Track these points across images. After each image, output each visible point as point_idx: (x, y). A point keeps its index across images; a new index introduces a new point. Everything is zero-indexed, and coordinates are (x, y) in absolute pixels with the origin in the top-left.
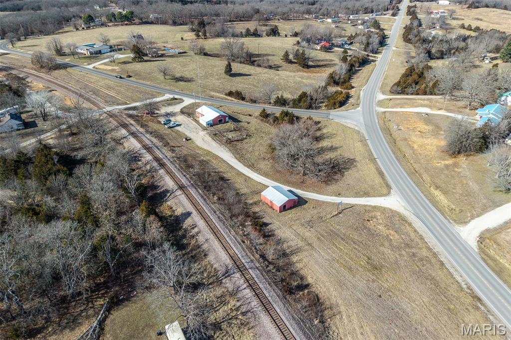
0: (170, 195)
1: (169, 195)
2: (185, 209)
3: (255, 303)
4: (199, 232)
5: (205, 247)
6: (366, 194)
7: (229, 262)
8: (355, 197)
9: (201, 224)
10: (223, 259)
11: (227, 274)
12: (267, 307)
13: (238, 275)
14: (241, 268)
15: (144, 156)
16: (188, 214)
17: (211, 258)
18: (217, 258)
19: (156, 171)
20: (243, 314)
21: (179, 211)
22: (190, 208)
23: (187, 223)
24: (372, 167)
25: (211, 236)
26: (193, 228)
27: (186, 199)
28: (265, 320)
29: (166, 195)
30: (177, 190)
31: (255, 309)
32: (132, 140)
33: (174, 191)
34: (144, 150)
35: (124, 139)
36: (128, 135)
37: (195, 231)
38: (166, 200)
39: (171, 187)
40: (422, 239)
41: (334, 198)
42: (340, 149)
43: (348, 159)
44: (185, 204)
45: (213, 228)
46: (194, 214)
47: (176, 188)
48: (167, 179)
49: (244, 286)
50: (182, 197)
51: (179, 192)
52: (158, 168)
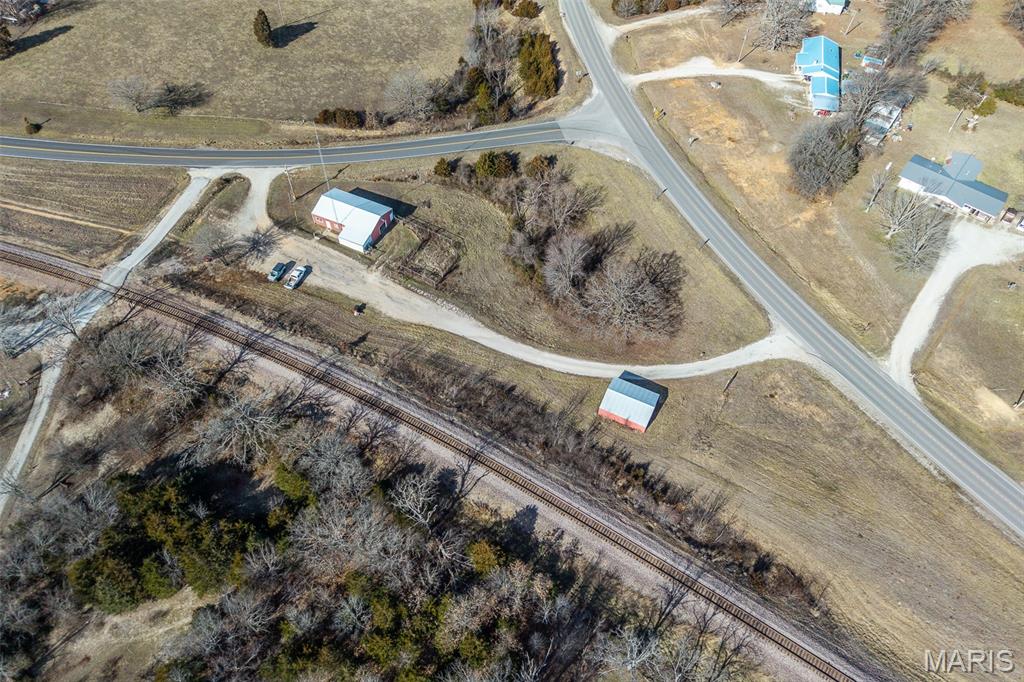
0: (463, 480)
1: (459, 479)
2: (518, 503)
3: (742, 631)
4: (576, 543)
5: (605, 565)
6: (740, 340)
7: (662, 579)
8: (729, 351)
9: (566, 523)
10: (651, 577)
11: (672, 600)
12: (764, 633)
13: (690, 597)
14: (688, 585)
15: (330, 400)
16: (531, 513)
17: (629, 581)
18: (638, 578)
19: (390, 432)
20: (736, 651)
21: (508, 510)
22: (529, 500)
23: (541, 529)
24: (710, 264)
25: (603, 543)
26: (560, 537)
27: (503, 482)
28: (769, 649)
29: (454, 483)
30: (469, 466)
31: (748, 640)
32: (263, 363)
33: (466, 468)
34: (319, 385)
35: (241, 365)
36: (242, 353)
37: (566, 541)
38: (461, 491)
39: (452, 461)
40: (856, 408)
41: (699, 364)
42: (635, 230)
43: (664, 255)
44: (511, 493)
45: (593, 528)
46: (542, 507)
47: (464, 462)
48: (430, 445)
49: (711, 610)
50: (492, 479)
51: (478, 471)
52: (390, 424)
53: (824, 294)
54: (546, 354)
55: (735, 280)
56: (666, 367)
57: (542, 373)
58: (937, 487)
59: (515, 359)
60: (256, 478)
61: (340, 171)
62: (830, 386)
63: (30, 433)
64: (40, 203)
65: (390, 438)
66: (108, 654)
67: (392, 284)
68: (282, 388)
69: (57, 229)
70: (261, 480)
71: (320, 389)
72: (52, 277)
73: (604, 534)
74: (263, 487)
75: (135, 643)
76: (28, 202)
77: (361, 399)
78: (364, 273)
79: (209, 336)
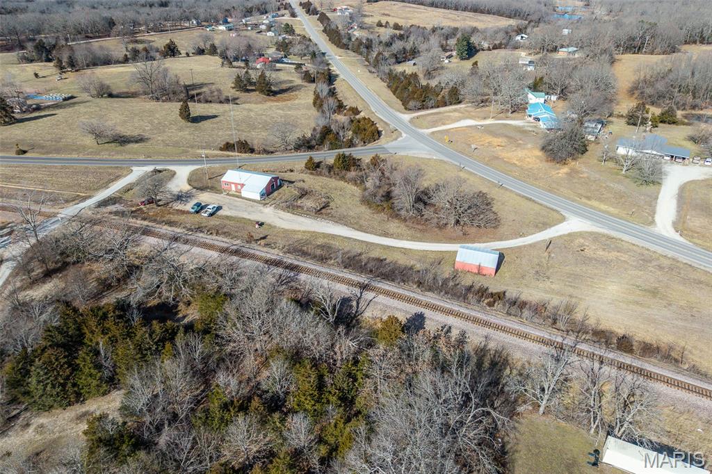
0: (358, 304)
1: (354, 303)
2: (407, 312)
3: (629, 377)
4: (463, 334)
5: (492, 345)
6: (545, 225)
7: (545, 349)
8: (541, 231)
9: (451, 320)
10: (535, 348)
12: (649, 376)
13: (575, 358)
15: (242, 265)
16: (419, 318)
18: (524, 351)
19: (292, 279)
22: (415, 309)
23: (431, 329)
24: (508, 194)
25: (486, 331)
26: (449, 331)
27: (392, 300)
29: (350, 306)
30: (361, 293)
31: (637, 383)
32: (187, 248)
33: (359, 295)
34: (233, 256)
35: (168, 251)
36: (169, 244)
37: (455, 334)
38: (356, 312)
39: (347, 291)
41: (521, 239)
43: (474, 193)
44: (399, 307)
45: (476, 321)
46: (428, 313)
47: (357, 291)
49: (597, 365)
50: (382, 299)
51: (369, 295)
52: (292, 274)
55: (528, 199)
56: (497, 243)
57: (404, 251)
59: (381, 245)
60: (180, 315)
61: (240, 167)
62: (622, 241)
64: (19, 183)
65: (293, 284)
66: (31, 449)
67: (282, 212)
68: (202, 262)
69: (29, 193)
70: (184, 317)
71: (233, 259)
73: (486, 324)
75: (60, 438)
77: (267, 262)
78: (262, 208)
79: (144, 237)
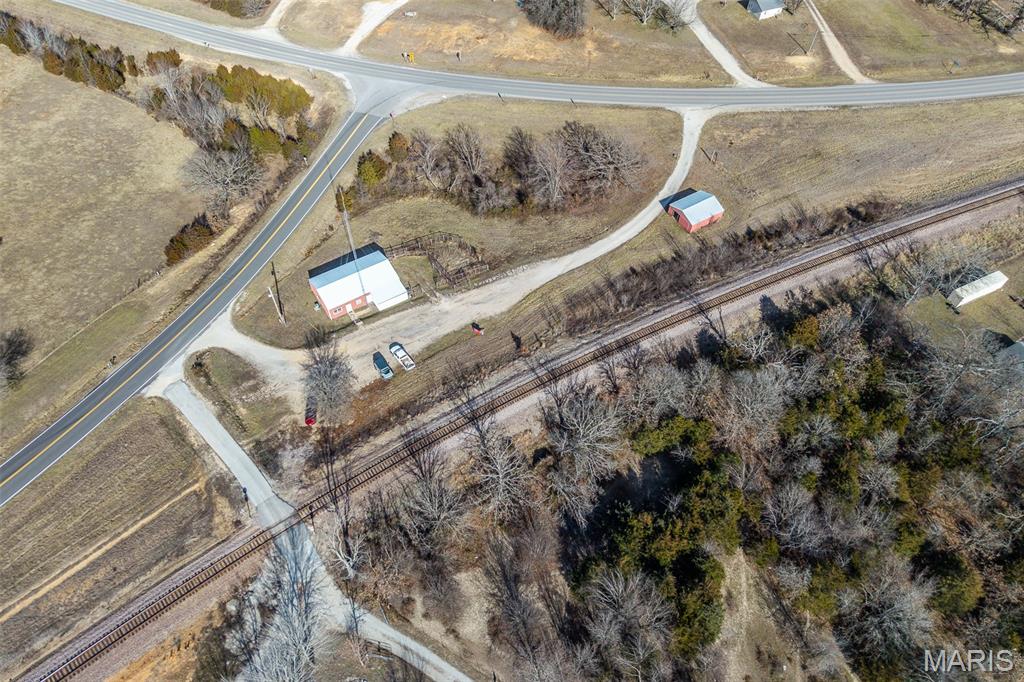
0: (714, 329)
1: (711, 331)
2: (755, 305)
3: (902, 240)
4: (802, 289)
5: (825, 282)
6: (675, 132)
7: (852, 257)
8: (681, 142)
9: (786, 285)
10: (848, 262)
11: (867, 261)
12: (910, 230)
13: (870, 251)
16: (765, 301)
17: (843, 277)
18: (845, 269)
19: (641, 354)
20: (912, 251)
21: (755, 314)
22: (756, 297)
23: (781, 303)
25: (811, 274)
26: (793, 295)
27: (734, 304)
28: (919, 234)
29: (711, 336)
30: (707, 317)
31: (909, 241)
32: (501, 416)
33: (707, 321)
34: (560, 382)
35: (488, 436)
36: (478, 429)
37: (798, 293)
38: (721, 337)
39: (694, 326)
40: (767, 113)
41: (680, 162)
42: (523, 130)
43: (565, 128)
44: (745, 304)
45: (797, 272)
46: (767, 292)
47: (701, 319)
48: (671, 333)
49: (884, 246)
50: (726, 309)
51: (714, 314)
52: (634, 351)
53: (664, 78)
54: (614, 235)
55: (621, 107)
56: (671, 180)
57: (629, 246)
58: (841, 114)
59: (605, 256)
60: (625, 473)
61: (273, 273)
63: (441, 671)
64: (46, 570)
65: (646, 358)
66: (751, 657)
67: (464, 295)
68: (539, 414)
69: (115, 562)
70: (630, 469)
71: (563, 384)
72: (211, 585)
73: (805, 269)
74: (637, 470)
75: (748, 630)
76: (29, 584)
77: (595, 358)
78: (435, 308)
79: (436, 449)
